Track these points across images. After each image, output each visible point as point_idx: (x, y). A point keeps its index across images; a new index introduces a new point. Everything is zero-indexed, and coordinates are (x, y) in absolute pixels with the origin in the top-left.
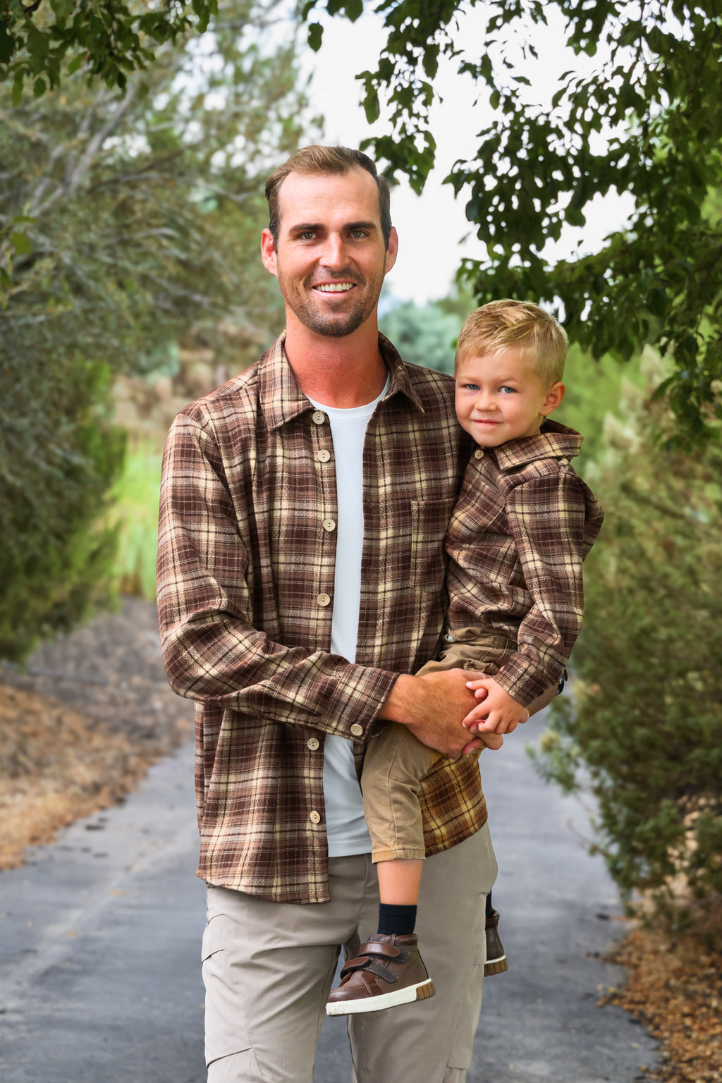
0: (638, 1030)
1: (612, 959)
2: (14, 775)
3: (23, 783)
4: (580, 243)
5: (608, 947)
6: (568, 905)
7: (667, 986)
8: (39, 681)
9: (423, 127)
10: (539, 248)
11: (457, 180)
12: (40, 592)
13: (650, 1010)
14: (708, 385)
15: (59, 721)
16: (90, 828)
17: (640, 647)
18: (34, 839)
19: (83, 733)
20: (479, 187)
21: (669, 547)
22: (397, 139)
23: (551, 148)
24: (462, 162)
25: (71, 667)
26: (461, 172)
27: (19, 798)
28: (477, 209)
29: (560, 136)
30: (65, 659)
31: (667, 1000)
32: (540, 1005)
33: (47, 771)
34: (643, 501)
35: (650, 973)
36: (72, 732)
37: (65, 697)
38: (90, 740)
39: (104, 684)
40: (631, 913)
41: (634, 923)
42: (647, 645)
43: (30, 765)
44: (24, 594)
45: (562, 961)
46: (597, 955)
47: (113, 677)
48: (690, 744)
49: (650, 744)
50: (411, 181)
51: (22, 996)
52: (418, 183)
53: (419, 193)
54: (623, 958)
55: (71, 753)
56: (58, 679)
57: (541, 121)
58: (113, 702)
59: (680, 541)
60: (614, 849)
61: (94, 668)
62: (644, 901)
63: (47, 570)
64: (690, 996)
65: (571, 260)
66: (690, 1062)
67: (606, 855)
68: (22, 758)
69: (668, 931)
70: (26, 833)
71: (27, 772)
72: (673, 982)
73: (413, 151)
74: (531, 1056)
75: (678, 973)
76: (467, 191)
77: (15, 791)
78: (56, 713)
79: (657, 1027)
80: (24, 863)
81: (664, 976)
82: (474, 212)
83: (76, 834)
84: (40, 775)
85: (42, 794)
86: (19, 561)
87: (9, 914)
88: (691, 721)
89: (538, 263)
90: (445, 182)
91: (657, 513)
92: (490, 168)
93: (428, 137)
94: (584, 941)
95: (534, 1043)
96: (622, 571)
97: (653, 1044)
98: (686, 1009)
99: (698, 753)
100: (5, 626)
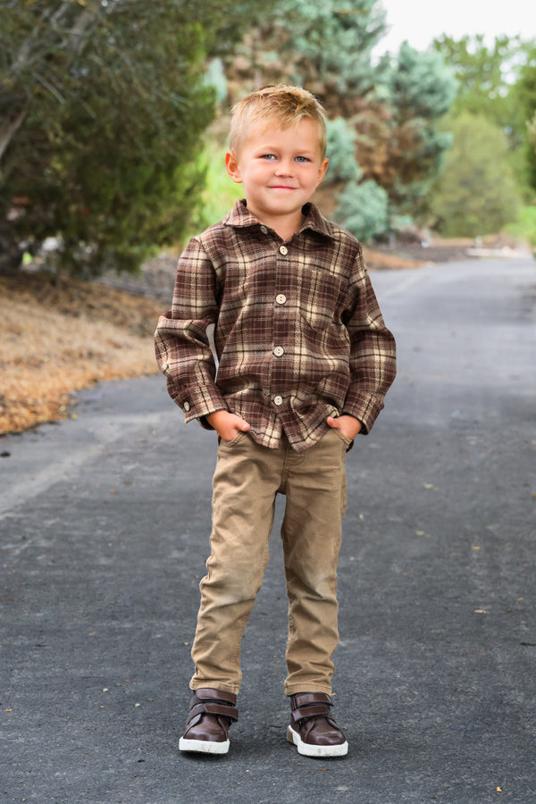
12: (154, 208)
44: (144, 210)
63: (159, 192)
86: (139, 185)
100: (126, 244)
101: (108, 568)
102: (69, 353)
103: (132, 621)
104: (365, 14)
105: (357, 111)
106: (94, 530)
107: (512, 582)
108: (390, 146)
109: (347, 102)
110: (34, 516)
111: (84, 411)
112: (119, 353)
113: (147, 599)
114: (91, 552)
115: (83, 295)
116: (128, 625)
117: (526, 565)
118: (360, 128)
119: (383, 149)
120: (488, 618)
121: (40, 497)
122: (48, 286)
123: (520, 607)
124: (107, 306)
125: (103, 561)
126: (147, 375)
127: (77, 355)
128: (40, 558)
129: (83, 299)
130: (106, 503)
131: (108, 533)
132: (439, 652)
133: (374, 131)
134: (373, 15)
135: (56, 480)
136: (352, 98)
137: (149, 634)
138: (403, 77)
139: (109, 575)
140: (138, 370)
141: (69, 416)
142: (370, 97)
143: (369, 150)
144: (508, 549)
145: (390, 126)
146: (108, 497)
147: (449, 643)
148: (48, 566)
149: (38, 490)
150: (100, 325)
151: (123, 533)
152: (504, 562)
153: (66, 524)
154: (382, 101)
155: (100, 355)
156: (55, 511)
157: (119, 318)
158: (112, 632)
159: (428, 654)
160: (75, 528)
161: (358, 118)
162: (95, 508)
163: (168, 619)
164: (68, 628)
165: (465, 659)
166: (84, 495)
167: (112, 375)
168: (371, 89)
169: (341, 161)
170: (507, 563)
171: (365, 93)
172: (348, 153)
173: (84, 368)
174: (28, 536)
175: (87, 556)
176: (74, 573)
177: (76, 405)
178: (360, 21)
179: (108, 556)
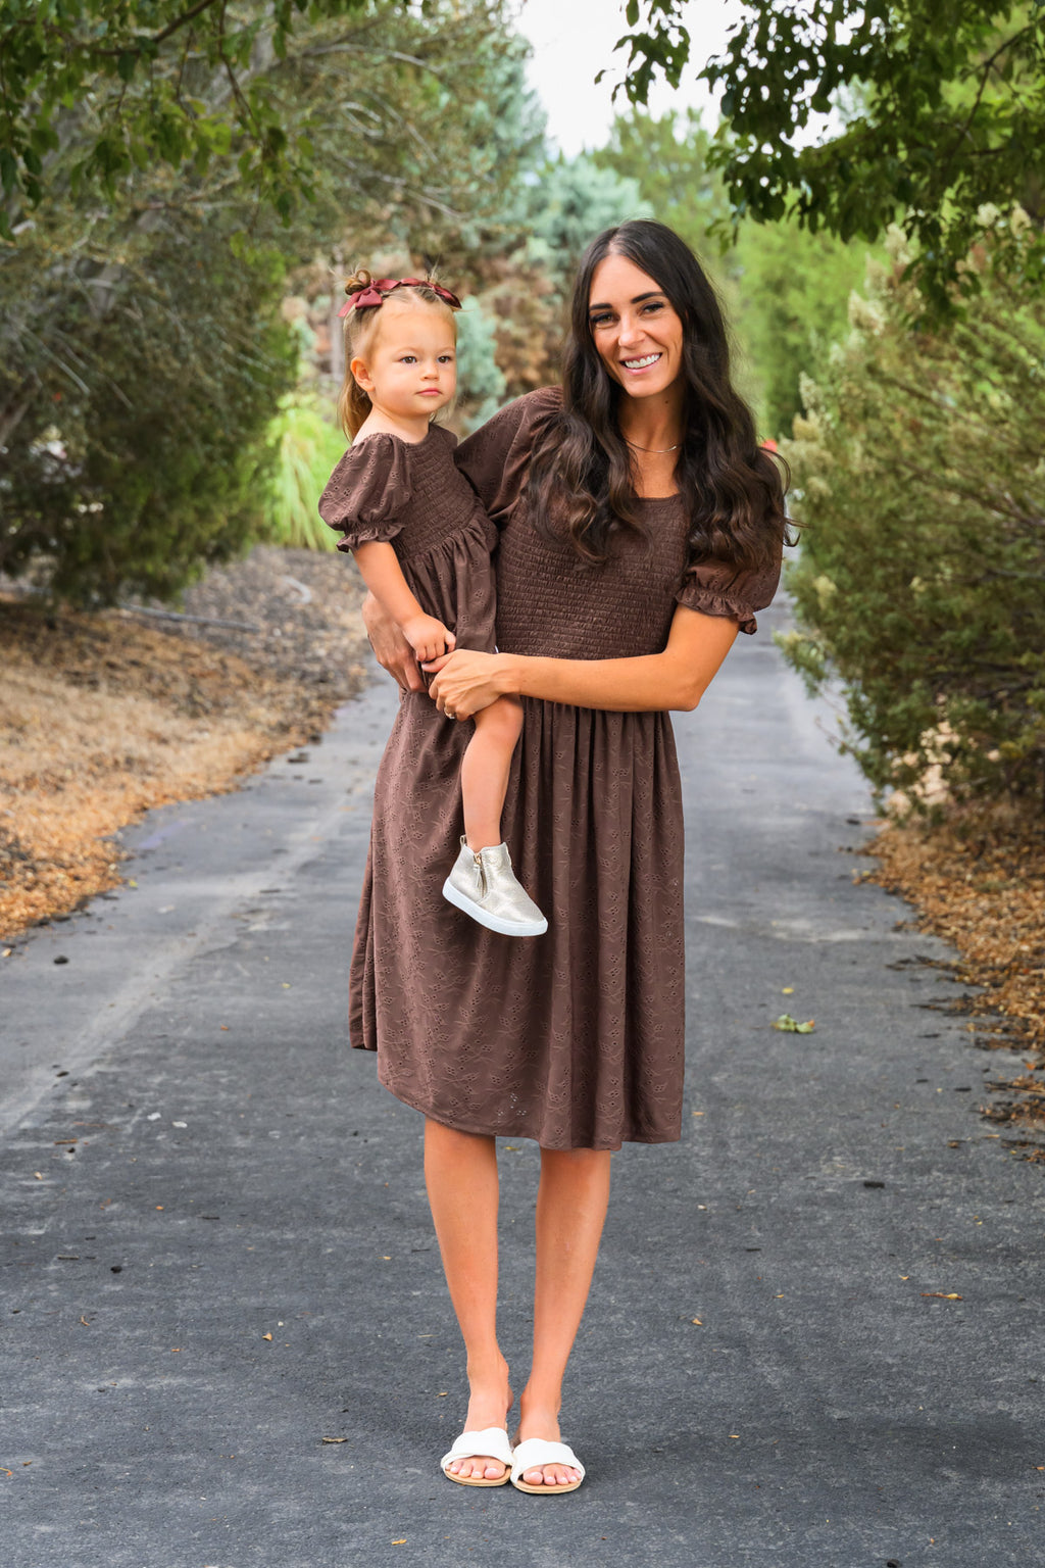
0: (894, 899)
1: (866, 853)
2: (194, 715)
3: (204, 722)
4: (825, 128)
5: (862, 844)
6: (818, 815)
7: (922, 867)
8: (184, 626)
9: (677, 22)
10: (789, 136)
11: (711, 74)
12: (204, 515)
13: (905, 885)
14: (952, 265)
15: (222, 662)
16: (291, 761)
17: (888, 530)
18: (238, 771)
19: (250, 677)
20: (733, 79)
21: (915, 428)
22: (654, 35)
23: (797, 40)
24: (716, 57)
25: (214, 612)
26: (714, 67)
27: (206, 735)
28: (730, 102)
29: (805, 26)
30: (205, 605)
31: (922, 878)
32: (796, 884)
33: (227, 711)
34: (887, 382)
35: (904, 859)
36: (239, 676)
37: (219, 643)
38: (261, 684)
39: (254, 631)
40: (883, 814)
41: (886, 825)
42: (895, 527)
43: (208, 705)
44: (190, 517)
45: (815, 854)
46: (850, 850)
47: (263, 625)
48: (939, 629)
49: (900, 629)
50: (668, 75)
51: (290, 880)
52: (674, 76)
53: (676, 85)
54: (878, 850)
55: (246, 696)
56: (204, 626)
57: (787, 14)
58: (268, 649)
59: (927, 423)
60: (865, 745)
61: (239, 614)
62: (898, 800)
63: (213, 490)
64: (945, 874)
65: (817, 145)
66: (946, 916)
67: (854, 752)
68: (198, 698)
69: (922, 827)
70: (231, 766)
71: (207, 712)
72: (927, 864)
73: (668, 45)
74: (793, 916)
75: (931, 859)
76: (721, 86)
77: (201, 730)
78: (217, 656)
79: (913, 896)
80: (238, 787)
81: (918, 862)
82: (729, 105)
83: (279, 765)
84: (220, 714)
85: (228, 732)
86: (184, 481)
87: (245, 826)
88: (941, 603)
89: (787, 151)
90: (701, 76)
91: (903, 394)
92: (739, 60)
93: (682, 31)
94: (836, 840)
95: (796, 909)
96: (868, 453)
97: (909, 908)
98: (941, 883)
99: (948, 635)
100: (159, 559)
101: (248, 1153)
102: (97, 761)
103: (294, 1230)
104: (510, 122)
105: (497, 278)
106: (216, 1093)
107: (743, 1167)
108: (550, 334)
109: (481, 263)
110: (132, 1068)
111: (144, 872)
112: (166, 752)
113: (305, 1198)
114: (220, 1127)
115: (98, 645)
116: (290, 1236)
117: (760, 1139)
118: (502, 309)
119: (539, 341)
120: (714, 1220)
121: (131, 1036)
122: (44, 631)
123: (752, 1204)
124: (135, 663)
125: (240, 1142)
126: (215, 794)
127: (109, 762)
128: (159, 1138)
129: (99, 653)
130: (218, 1046)
131: (234, 1097)
132: (657, 1268)
133: (525, 311)
134: (523, 121)
135: (142, 1009)
136: (489, 257)
137: (318, 1248)
138: (572, 223)
139: (253, 1163)
140: (200, 784)
141: (125, 882)
142: (518, 257)
143: (518, 343)
144: (738, 1114)
145: (550, 303)
146: (219, 1036)
147: (669, 1254)
148: (175, 1151)
149: (126, 1025)
150: (130, 700)
151: (253, 1097)
152: (733, 1134)
153: (177, 1082)
154: (538, 263)
155: (143, 762)
156: (157, 1062)
157: (155, 685)
158: (274, 1245)
159: (645, 1271)
160: (192, 1090)
161: (499, 291)
162: (208, 1056)
163: (335, 1225)
164: (221, 1240)
165: (687, 1277)
166: (187, 1032)
167: (165, 797)
168: (520, 243)
169: (472, 364)
170: (737, 1137)
171: (510, 250)
172: (485, 353)
173: (123, 786)
174: (134, 1103)
175: (217, 1134)
176: (208, 1161)
177: (129, 859)
178: (502, 132)
179: (244, 1134)
